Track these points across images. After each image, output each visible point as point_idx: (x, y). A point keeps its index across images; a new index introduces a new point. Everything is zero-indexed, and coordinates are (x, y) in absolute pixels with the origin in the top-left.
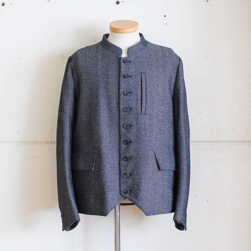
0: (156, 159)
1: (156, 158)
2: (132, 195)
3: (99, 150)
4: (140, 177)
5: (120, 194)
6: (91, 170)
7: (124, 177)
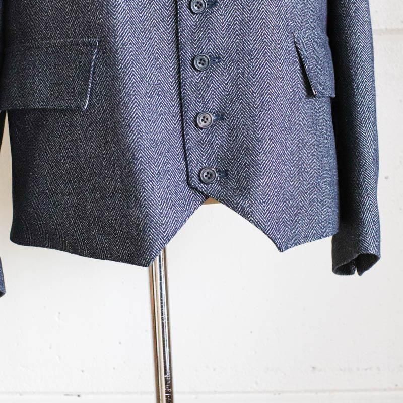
0: (300, 59)
1: (299, 54)
2: (232, 184)
3: (105, 37)
4: (254, 123)
5: (189, 184)
6: (79, 108)
7: (197, 125)
